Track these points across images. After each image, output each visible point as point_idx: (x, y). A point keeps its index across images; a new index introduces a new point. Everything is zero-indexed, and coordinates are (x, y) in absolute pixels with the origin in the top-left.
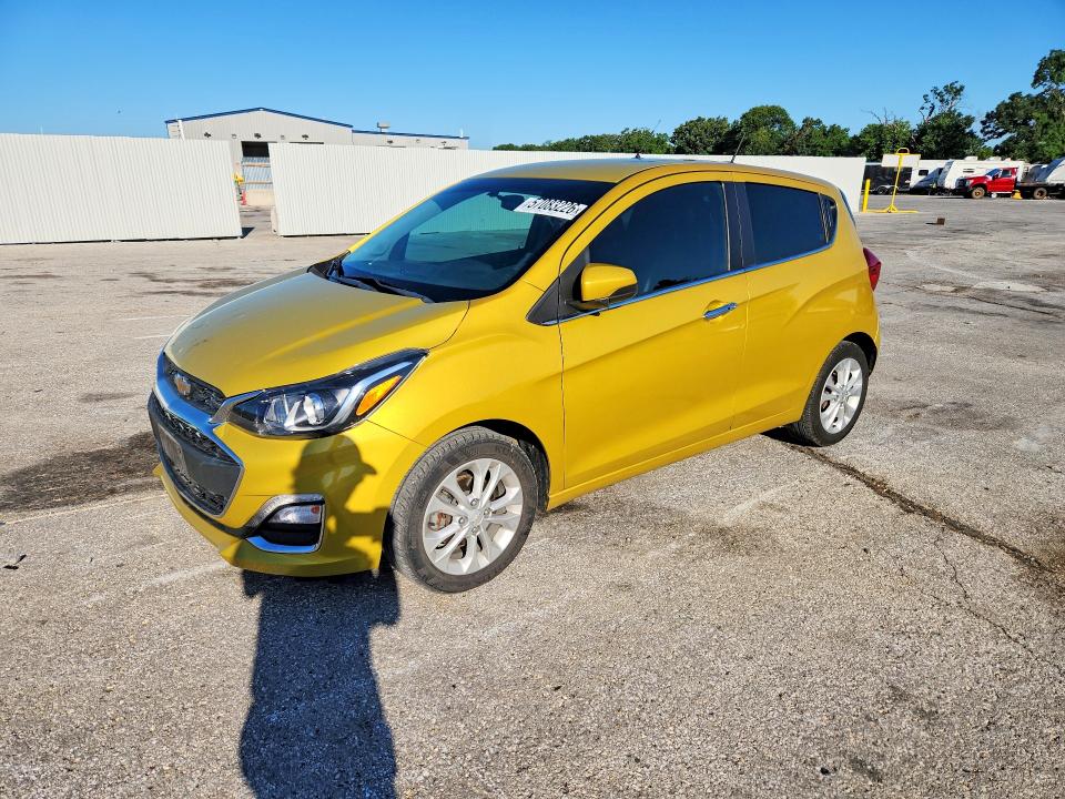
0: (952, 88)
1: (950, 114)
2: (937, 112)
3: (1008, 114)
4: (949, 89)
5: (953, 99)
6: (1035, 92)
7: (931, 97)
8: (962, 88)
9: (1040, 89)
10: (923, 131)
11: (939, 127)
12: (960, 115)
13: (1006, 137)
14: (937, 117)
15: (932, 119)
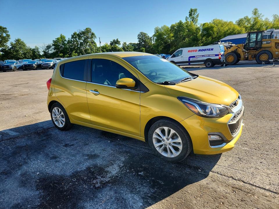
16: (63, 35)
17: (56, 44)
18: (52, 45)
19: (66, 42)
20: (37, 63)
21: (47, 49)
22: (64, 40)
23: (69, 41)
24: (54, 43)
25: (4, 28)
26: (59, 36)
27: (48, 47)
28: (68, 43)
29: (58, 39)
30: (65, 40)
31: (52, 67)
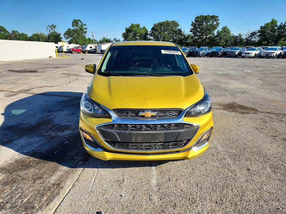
0: (53, 26)
1: (55, 32)
2: (51, 32)
3: (69, 33)
4: (52, 26)
5: (54, 28)
6: (73, 28)
7: (48, 27)
8: (56, 26)
9: (74, 28)
10: (49, 36)
11: (53, 35)
12: (57, 33)
13: (70, 39)
14: (52, 33)
15: (50, 33)
16: (275, 19)
17: (263, 31)
18: (257, 32)
19: (276, 28)
20: (223, 51)
21: (251, 36)
22: (274, 25)
23: (281, 26)
24: (260, 30)
25: (216, 17)
26: (270, 21)
27: (253, 34)
28: (278, 29)
29: (267, 24)
30: (276, 26)
31: (237, 55)
